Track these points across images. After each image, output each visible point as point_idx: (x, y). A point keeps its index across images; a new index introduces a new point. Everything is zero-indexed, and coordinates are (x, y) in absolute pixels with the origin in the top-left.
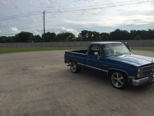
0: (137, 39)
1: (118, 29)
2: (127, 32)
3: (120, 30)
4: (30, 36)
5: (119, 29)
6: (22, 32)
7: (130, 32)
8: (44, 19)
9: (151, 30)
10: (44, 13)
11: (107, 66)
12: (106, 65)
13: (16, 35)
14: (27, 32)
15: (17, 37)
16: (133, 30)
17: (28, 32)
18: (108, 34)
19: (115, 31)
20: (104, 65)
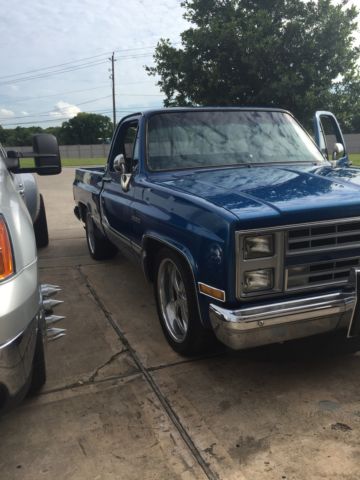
4: (103, 127)
6: (79, 114)
8: (113, 79)
10: (113, 60)
11: (139, 221)
13: (64, 124)
14: (95, 115)
15: (68, 128)
17: (97, 113)
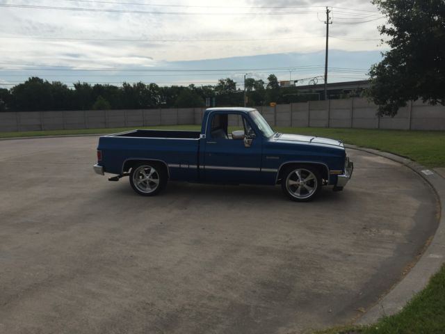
0: (99, 108)
1: (37, 78)
2: (65, 87)
3: (44, 81)
5: (41, 78)
7: (74, 89)
9: (129, 85)
11: (278, 158)
12: (273, 158)
16: (82, 83)
18: (6, 90)
19: (27, 82)
20: (267, 158)
